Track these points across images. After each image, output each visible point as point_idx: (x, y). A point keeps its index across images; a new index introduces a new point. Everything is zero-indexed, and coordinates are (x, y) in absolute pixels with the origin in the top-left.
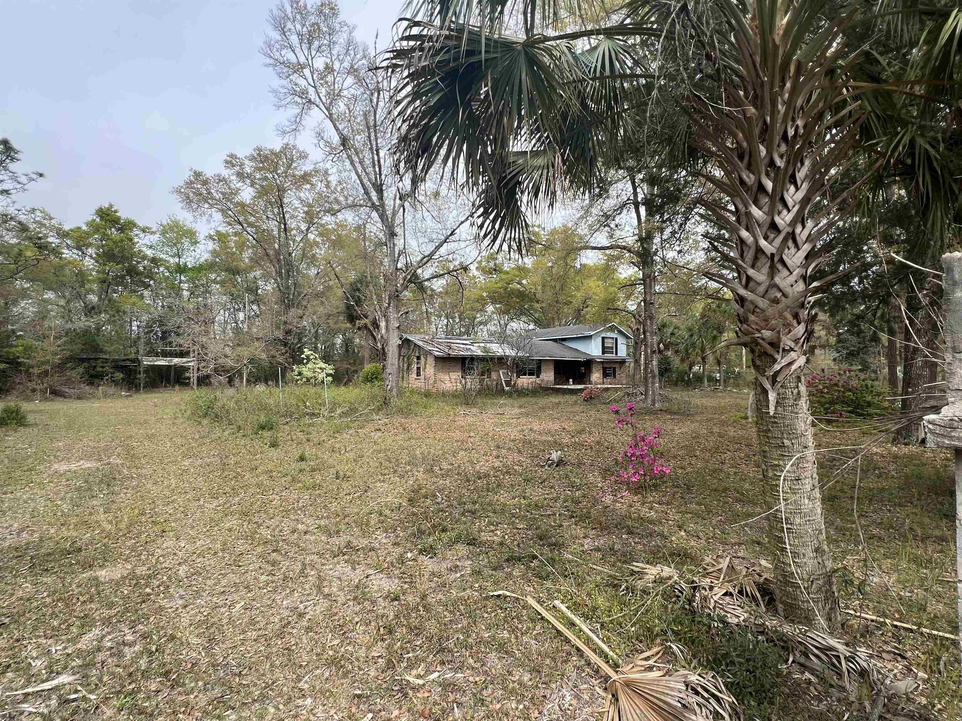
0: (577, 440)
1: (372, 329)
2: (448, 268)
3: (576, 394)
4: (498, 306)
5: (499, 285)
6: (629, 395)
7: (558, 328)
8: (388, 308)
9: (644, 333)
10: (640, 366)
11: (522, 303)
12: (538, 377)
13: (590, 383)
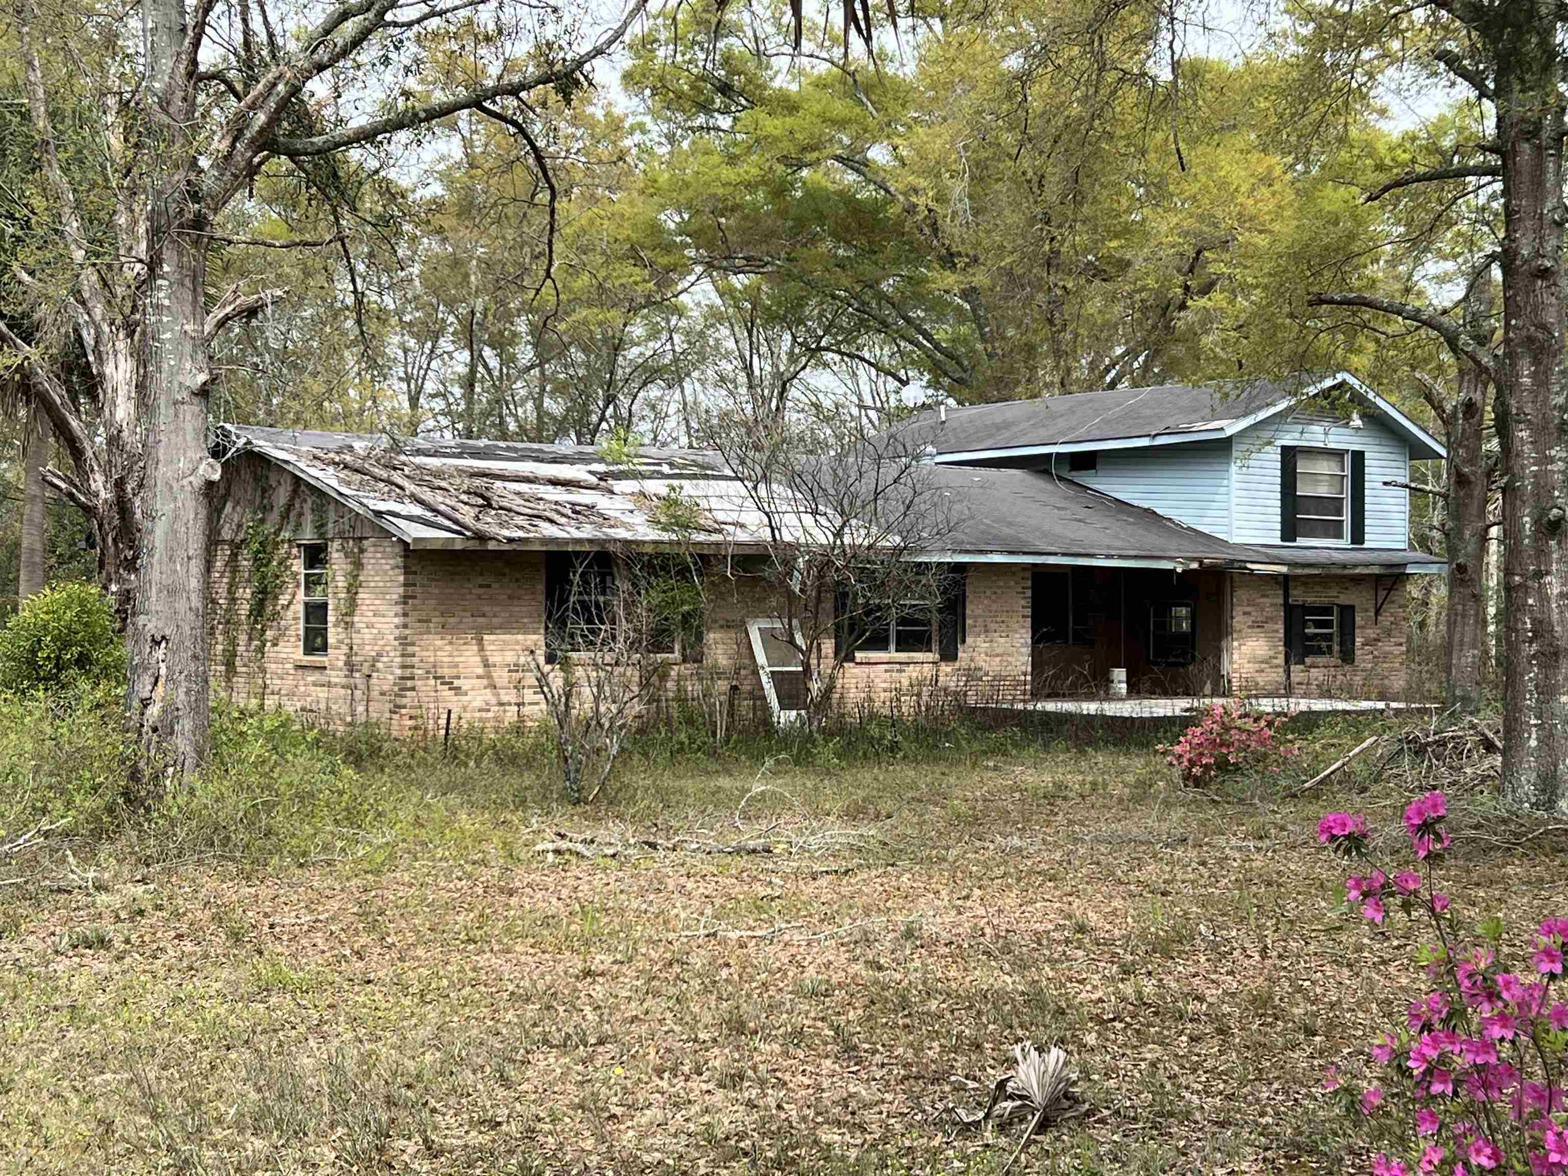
0: (1149, 987)
1: (58, 395)
2: (474, 77)
3: (1145, 744)
4: (739, 281)
5: (749, 169)
6: (1420, 751)
7: (1052, 400)
8: (146, 284)
9: (1503, 428)
10: (1478, 599)
11: (867, 268)
12: (949, 655)
13: (1221, 688)
